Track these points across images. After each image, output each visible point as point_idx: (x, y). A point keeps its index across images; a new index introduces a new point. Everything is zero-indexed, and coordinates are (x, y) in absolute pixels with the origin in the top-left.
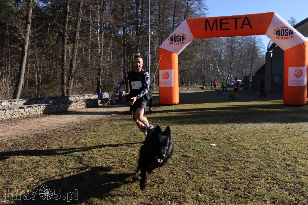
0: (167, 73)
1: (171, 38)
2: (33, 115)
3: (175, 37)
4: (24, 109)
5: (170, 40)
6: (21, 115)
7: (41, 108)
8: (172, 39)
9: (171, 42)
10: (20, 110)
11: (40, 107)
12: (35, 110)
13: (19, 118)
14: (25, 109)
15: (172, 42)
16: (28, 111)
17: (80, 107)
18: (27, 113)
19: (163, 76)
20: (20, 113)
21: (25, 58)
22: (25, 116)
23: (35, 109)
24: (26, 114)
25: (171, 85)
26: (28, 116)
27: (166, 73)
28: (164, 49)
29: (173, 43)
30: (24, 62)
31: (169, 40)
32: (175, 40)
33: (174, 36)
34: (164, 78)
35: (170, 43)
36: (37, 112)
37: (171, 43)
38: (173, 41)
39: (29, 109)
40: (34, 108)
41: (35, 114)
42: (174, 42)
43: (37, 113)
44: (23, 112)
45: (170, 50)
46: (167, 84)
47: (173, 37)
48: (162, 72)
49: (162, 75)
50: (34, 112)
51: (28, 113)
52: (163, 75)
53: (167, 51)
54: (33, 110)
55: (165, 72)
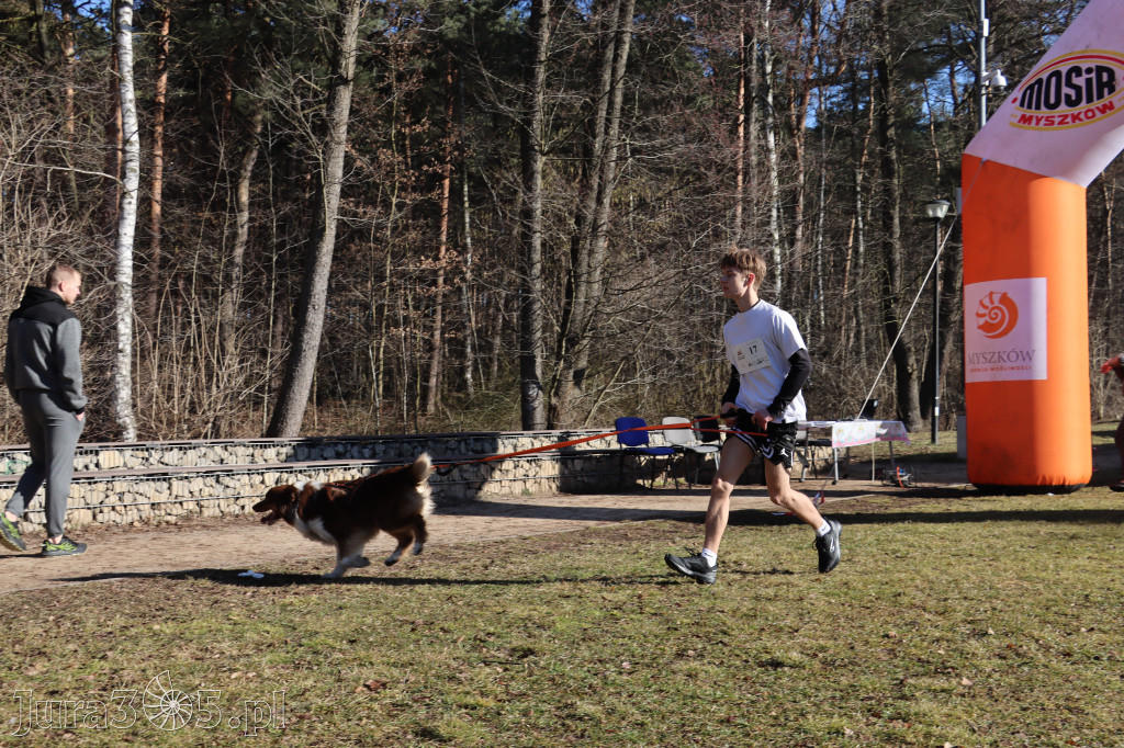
0: (1005, 299)
1: (1031, 87)
2: (218, 513)
3: (1054, 80)
4: (165, 485)
5: (1022, 105)
6: (147, 511)
7: (263, 482)
8: (1038, 96)
9: (1028, 113)
10: (145, 487)
11: (257, 479)
12: (230, 492)
13: (136, 524)
14: (170, 484)
15: (1033, 112)
16: (187, 494)
17: (506, 490)
18: (181, 503)
19: (982, 321)
20: (140, 499)
21: (324, 250)
22: (169, 518)
23: (231, 484)
24: (177, 510)
25: (1029, 368)
26: (188, 518)
27: (996, 298)
28: (985, 157)
29: (1038, 120)
30: (319, 270)
31: (1018, 102)
32: (1052, 100)
33: (1044, 76)
34: (987, 328)
35: (1025, 119)
36: (241, 502)
37: (1031, 117)
38: (1038, 107)
39: (197, 484)
40: (227, 480)
41: (226, 510)
42: (1044, 111)
43: (243, 507)
44: (164, 497)
45: (1022, 164)
46: (1008, 364)
47: (1040, 81)
48: (976, 296)
49: (979, 315)
50: (222, 503)
51: (191, 506)
52: (982, 311)
53: (1004, 169)
54: (219, 490)
55: (991, 294)
